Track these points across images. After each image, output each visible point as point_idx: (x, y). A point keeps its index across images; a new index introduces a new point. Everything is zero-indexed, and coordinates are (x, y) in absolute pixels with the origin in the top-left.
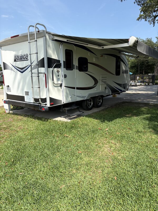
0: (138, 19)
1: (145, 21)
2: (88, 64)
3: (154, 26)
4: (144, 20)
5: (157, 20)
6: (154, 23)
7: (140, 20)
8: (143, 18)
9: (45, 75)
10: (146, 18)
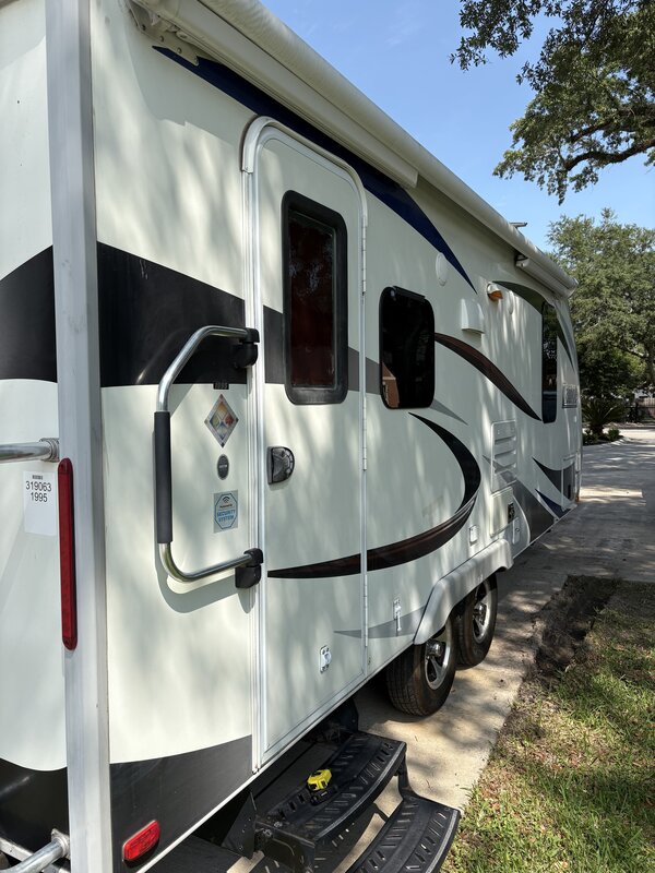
0: (500, 171)
1: (526, 179)
2: (437, 344)
3: (560, 202)
4: (522, 174)
5: (572, 179)
6: (561, 189)
7: (506, 174)
8: (520, 169)
9: (52, 477)
10: (528, 167)
